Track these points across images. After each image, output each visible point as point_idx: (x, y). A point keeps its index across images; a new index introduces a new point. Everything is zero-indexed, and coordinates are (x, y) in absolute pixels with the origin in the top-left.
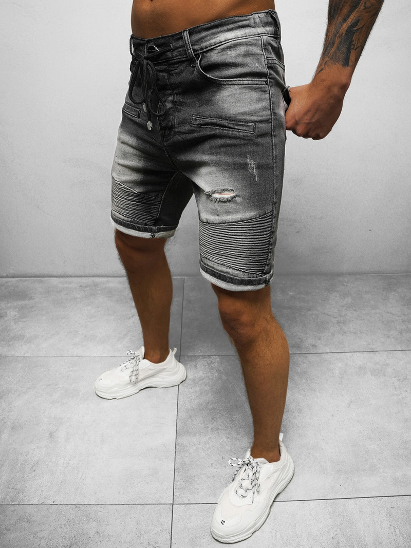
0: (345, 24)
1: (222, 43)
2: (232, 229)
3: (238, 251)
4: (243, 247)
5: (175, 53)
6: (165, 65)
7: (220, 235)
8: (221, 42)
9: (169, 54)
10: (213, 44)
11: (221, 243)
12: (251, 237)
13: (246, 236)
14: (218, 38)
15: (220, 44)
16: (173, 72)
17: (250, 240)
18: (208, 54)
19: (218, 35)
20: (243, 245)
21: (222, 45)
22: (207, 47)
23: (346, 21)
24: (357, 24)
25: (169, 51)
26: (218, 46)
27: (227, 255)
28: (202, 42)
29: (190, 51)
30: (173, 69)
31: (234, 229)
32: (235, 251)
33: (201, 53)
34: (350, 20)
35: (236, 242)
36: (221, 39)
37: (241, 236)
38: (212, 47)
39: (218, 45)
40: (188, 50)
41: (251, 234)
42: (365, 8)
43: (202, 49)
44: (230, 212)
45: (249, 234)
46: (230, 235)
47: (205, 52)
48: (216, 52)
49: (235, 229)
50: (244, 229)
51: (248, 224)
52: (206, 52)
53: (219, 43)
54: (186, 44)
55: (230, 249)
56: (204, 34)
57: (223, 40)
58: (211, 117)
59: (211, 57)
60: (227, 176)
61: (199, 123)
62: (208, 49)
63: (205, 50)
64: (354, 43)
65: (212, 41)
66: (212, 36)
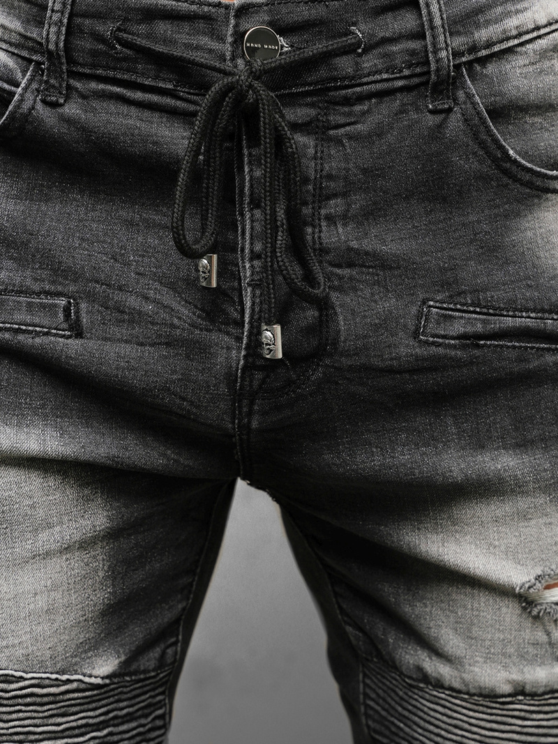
1: (543, 31)
5: (369, 62)
6: (312, 105)
8: (538, 28)
9: (345, 65)
10: (514, 32)
14: (528, 14)
15: (535, 34)
16: (342, 131)
18: (491, 69)
19: (529, 4)
21: (541, 37)
22: (494, 44)
25: (349, 50)
26: (528, 42)
28: (478, 26)
29: (443, 53)
30: (342, 120)
33: (465, 63)
36: (537, 16)
38: (510, 43)
39: (529, 36)
40: (436, 51)
43: (473, 49)
47: (480, 60)
48: (521, 61)
52: (483, 61)
53: (533, 30)
54: (433, 27)
57: (543, 21)
58: (514, 308)
59: (504, 78)
62: (496, 48)
63: (484, 53)
65: (510, 23)
66: (510, 7)
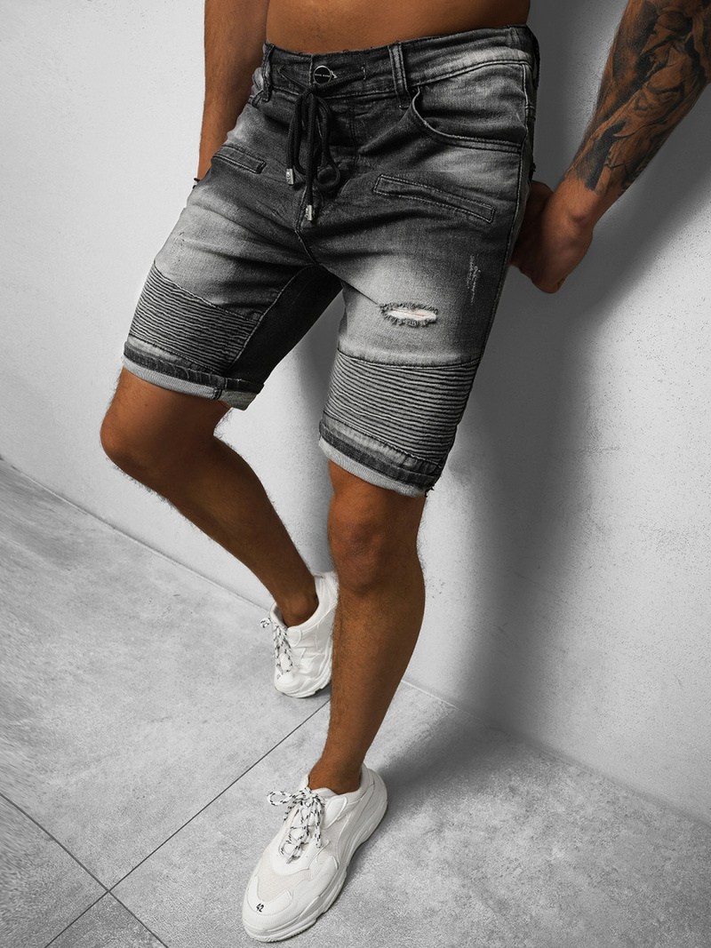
0: (606, 123)
1: (468, 70)
2: (413, 377)
3: (409, 418)
4: (421, 412)
5: (369, 85)
6: (346, 104)
7: (388, 385)
8: (466, 68)
9: (358, 85)
10: (450, 70)
11: (383, 399)
12: (439, 396)
13: (431, 393)
14: (460, 61)
15: (463, 71)
16: (360, 116)
17: (436, 401)
18: (435, 89)
19: (460, 56)
20: (421, 409)
21: (467, 72)
23: (607, 119)
24: (621, 129)
25: (360, 78)
26: (459, 75)
27: (387, 423)
28: (427, 68)
29: (400, 82)
30: (360, 111)
31: (415, 378)
32: (405, 417)
33: (420, 86)
34: (613, 120)
35: (411, 400)
36: (465, 62)
37: (425, 392)
38: (447, 76)
39: (461, 72)
40: (397, 80)
41: (441, 392)
42: (637, 108)
43: (424, 78)
44: (417, 348)
45: (437, 391)
46: (405, 387)
47: (429, 84)
49: (419, 378)
50: (433, 381)
51: (442, 372)
52: (432, 85)
53: (462, 69)
54: (395, 68)
55: (396, 412)
56: (431, 53)
59: (441, 95)
60: (428, 284)
61: (394, 189)
62: (438, 79)
64: (610, 157)
65: (448, 66)
66: (449, 57)
